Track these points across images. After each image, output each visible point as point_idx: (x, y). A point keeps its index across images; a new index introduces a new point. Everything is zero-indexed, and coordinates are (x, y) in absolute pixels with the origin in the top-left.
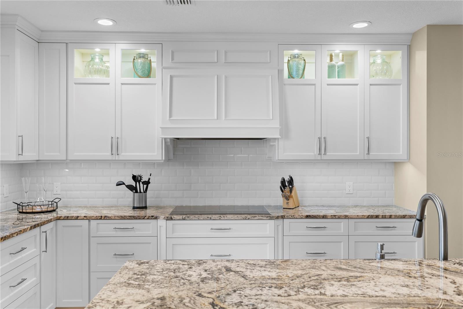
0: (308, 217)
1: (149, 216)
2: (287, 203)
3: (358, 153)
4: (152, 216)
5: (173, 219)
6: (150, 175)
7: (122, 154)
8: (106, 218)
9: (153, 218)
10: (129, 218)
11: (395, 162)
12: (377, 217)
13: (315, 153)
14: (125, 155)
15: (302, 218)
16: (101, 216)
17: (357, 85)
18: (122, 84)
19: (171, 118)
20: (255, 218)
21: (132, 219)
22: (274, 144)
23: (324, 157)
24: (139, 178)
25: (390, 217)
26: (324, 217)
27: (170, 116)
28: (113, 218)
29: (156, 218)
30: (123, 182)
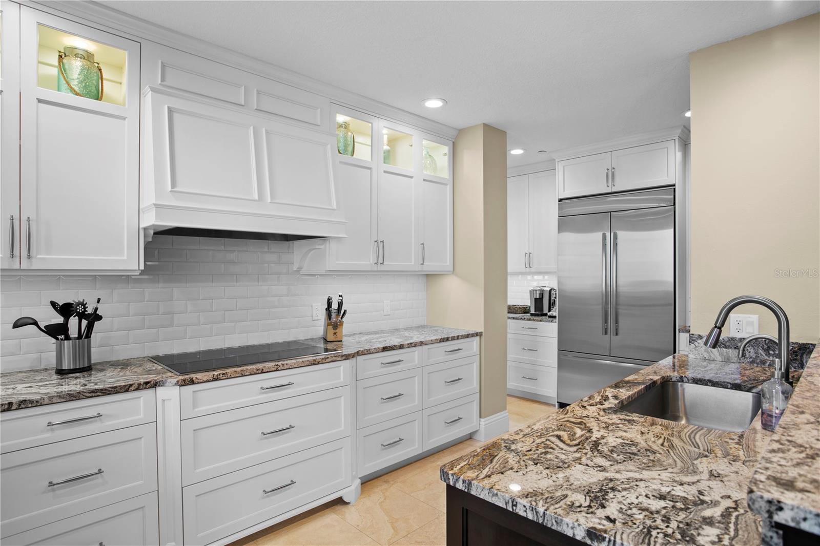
0: (385, 349)
1: (139, 385)
2: (335, 334)
3: (413, 263)
4: (146, 383)
5: (196, 381)
6: (98, 302)
7: (39, 256)
8: (24, 404)
9: (148, 386)
10: (90, 395)
11: (427, 275)
12: (448, 339)
13: (371, 262)
14: (44, 259)
15: (378, 352)
16: (10, 404)
17: (411, 177)
18: (40, 101)
19: (175, 189)
20: (328, 360)
21: (99, 396)
22: (322, 247)
23: (382, 268)
24: (80, 309)
25: (458, 338)
26: (401, 347)
27: (174, 184)
28: (47, 401)
29: (156, 385)
30: (34, 320)
